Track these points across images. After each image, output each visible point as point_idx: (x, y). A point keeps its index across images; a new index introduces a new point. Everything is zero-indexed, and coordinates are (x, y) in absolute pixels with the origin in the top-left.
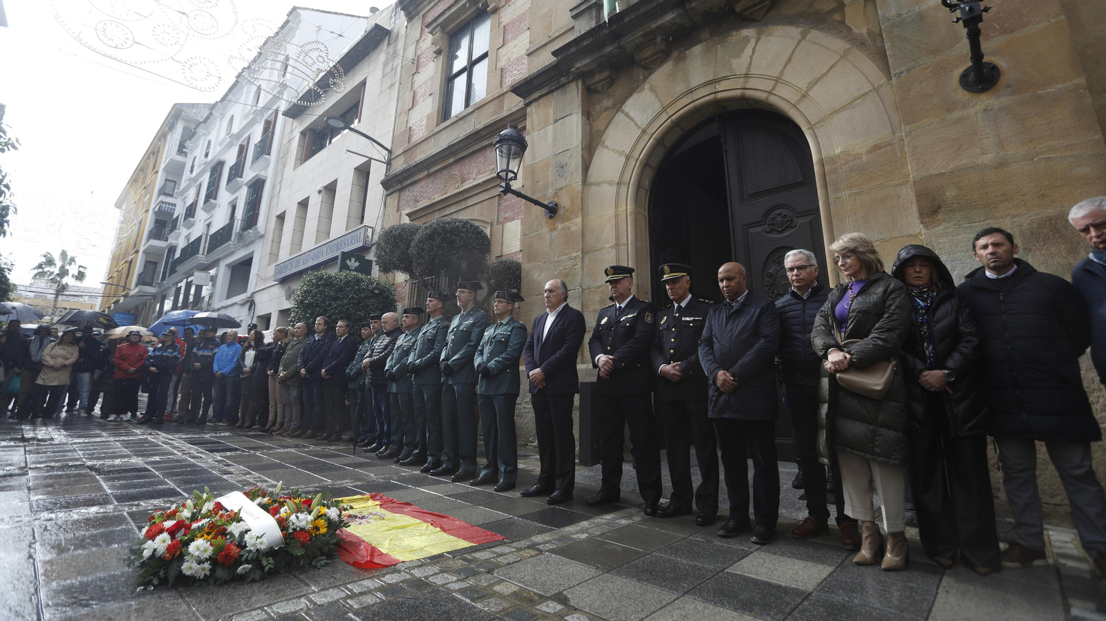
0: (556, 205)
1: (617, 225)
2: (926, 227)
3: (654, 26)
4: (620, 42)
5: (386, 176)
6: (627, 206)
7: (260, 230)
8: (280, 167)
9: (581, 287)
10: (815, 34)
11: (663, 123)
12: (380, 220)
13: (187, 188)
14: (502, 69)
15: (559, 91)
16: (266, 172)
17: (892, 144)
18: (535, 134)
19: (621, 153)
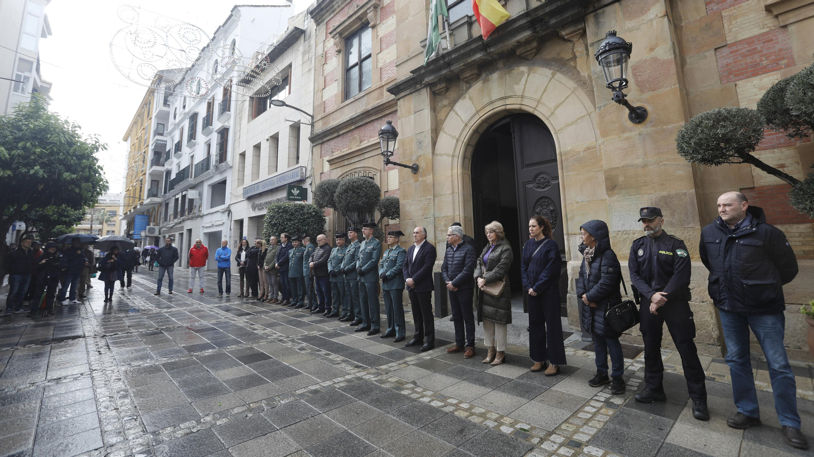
0: (418, 166)
1: (452, 181)
2: (609, 196)
3: (469, 61)
4: (450, 68)
5: (311, 133)
6: (458, 170)
7: (229, 163)
8: (238, 120)
9: (434, 216)
10: (559, 76)
11: (477, 121)
12: (310, 162)
13: (174, 130)
14: (381, 69)
15: (416, 93)
16: (228, 123)
17: (596, 148)
18: (403, 119)
19: (453, 137)
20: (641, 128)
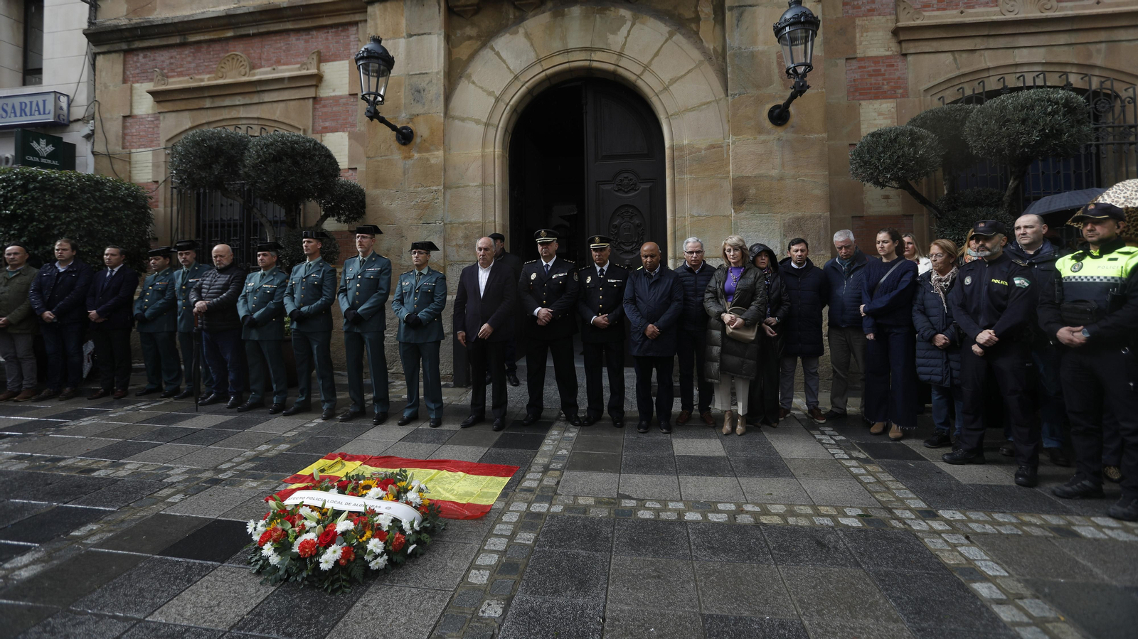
0: (411, 131)
1: (484, 165)
2: (735, 212)
5: (92, 23)
6: (496, 150)
9: (443, 221)
10: (678, 37)
11: (536, 75)
12: (84, 86)
17: (722, 147)
19: (490, 93)
20: (780, 132)
